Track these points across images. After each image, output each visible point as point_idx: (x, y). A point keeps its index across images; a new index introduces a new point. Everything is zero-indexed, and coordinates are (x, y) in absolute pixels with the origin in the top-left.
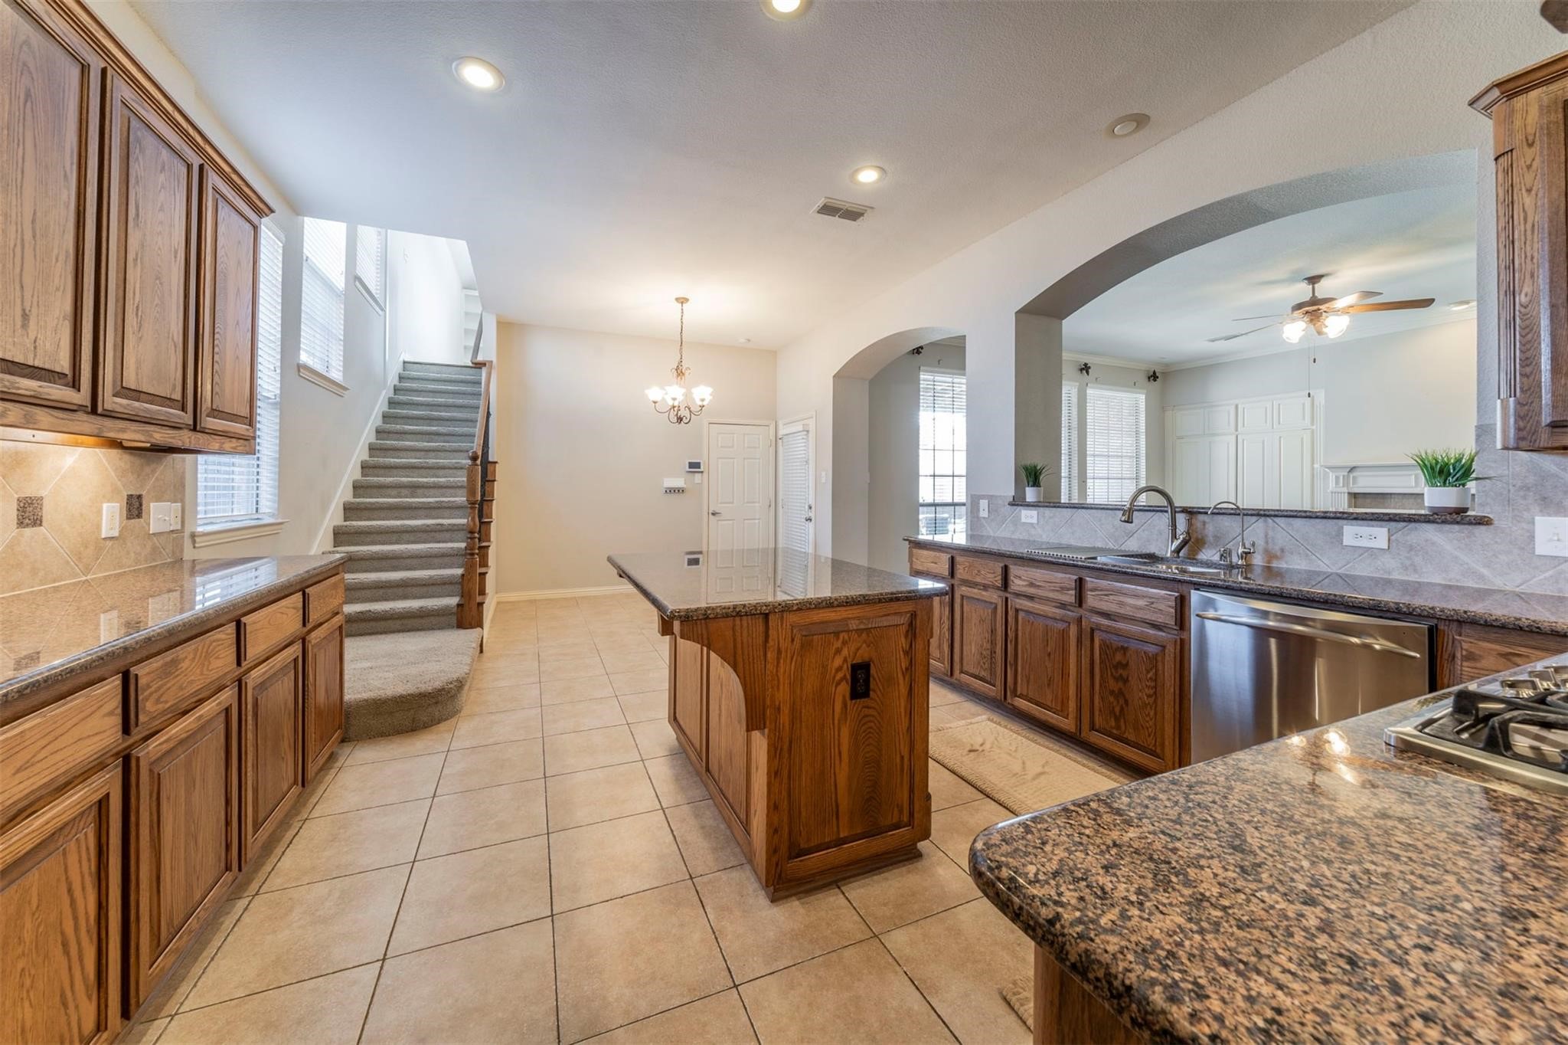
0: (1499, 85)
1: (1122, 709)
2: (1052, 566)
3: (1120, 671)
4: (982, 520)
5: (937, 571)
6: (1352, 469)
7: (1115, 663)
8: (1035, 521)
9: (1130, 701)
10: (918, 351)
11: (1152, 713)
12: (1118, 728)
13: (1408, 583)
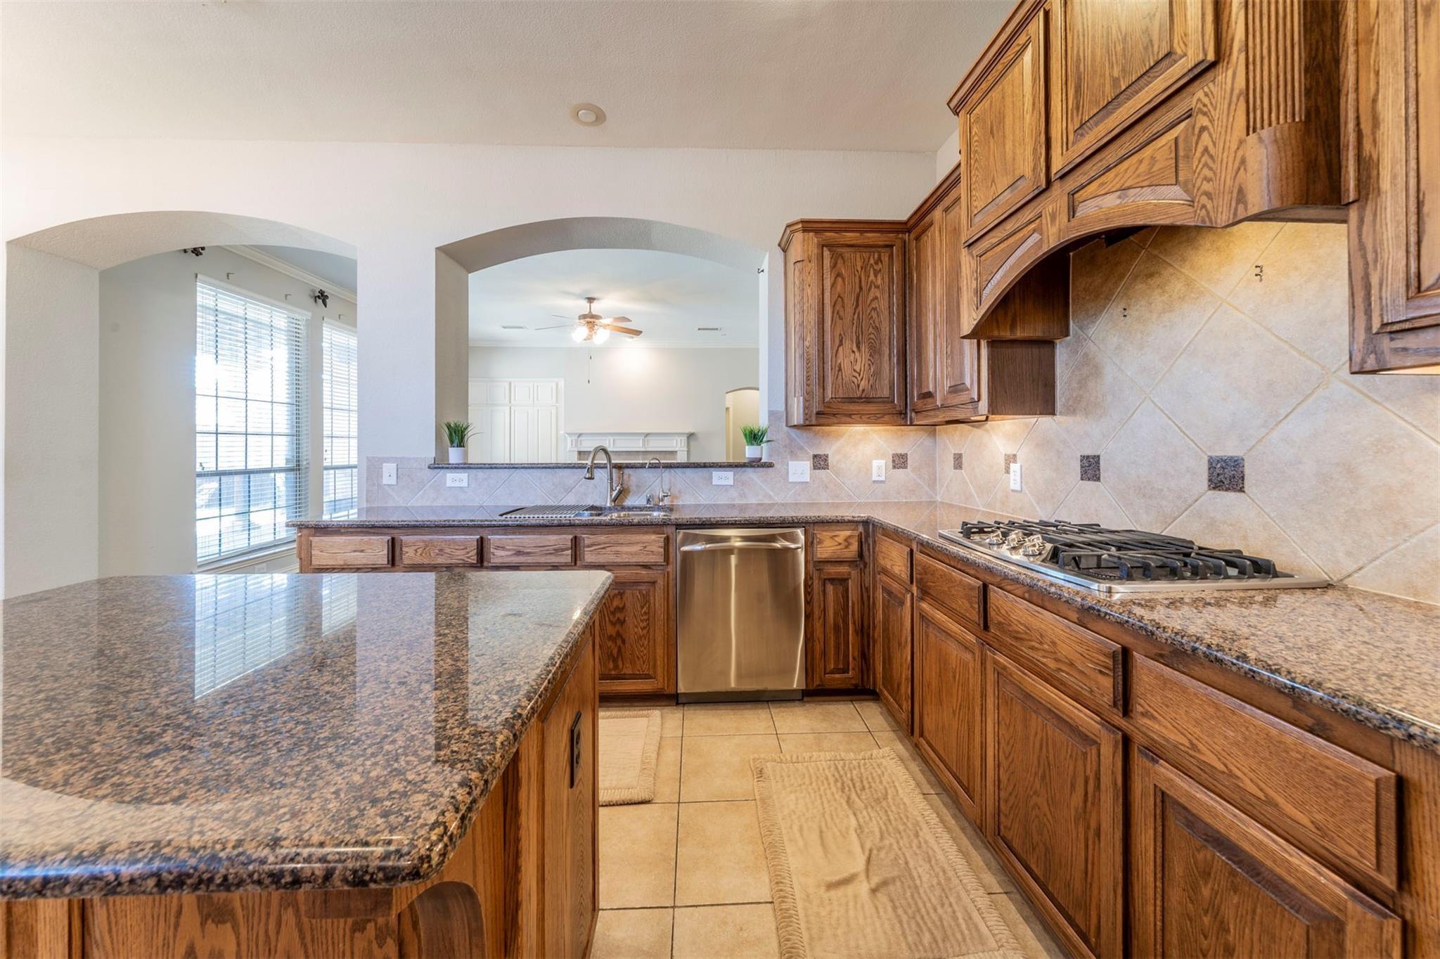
0: (803, 222)
1: (619, 649)
2: (541, 530)
3: (618, 615)
4: (387, 488)
5: (365, 561)
6: (580, 435)
7: (612, 609)
8: (465, 484)
9: (627, 641)
10: (197, 252)
11: (646, 643)
12: (616, 667)
13: (742, 505)
